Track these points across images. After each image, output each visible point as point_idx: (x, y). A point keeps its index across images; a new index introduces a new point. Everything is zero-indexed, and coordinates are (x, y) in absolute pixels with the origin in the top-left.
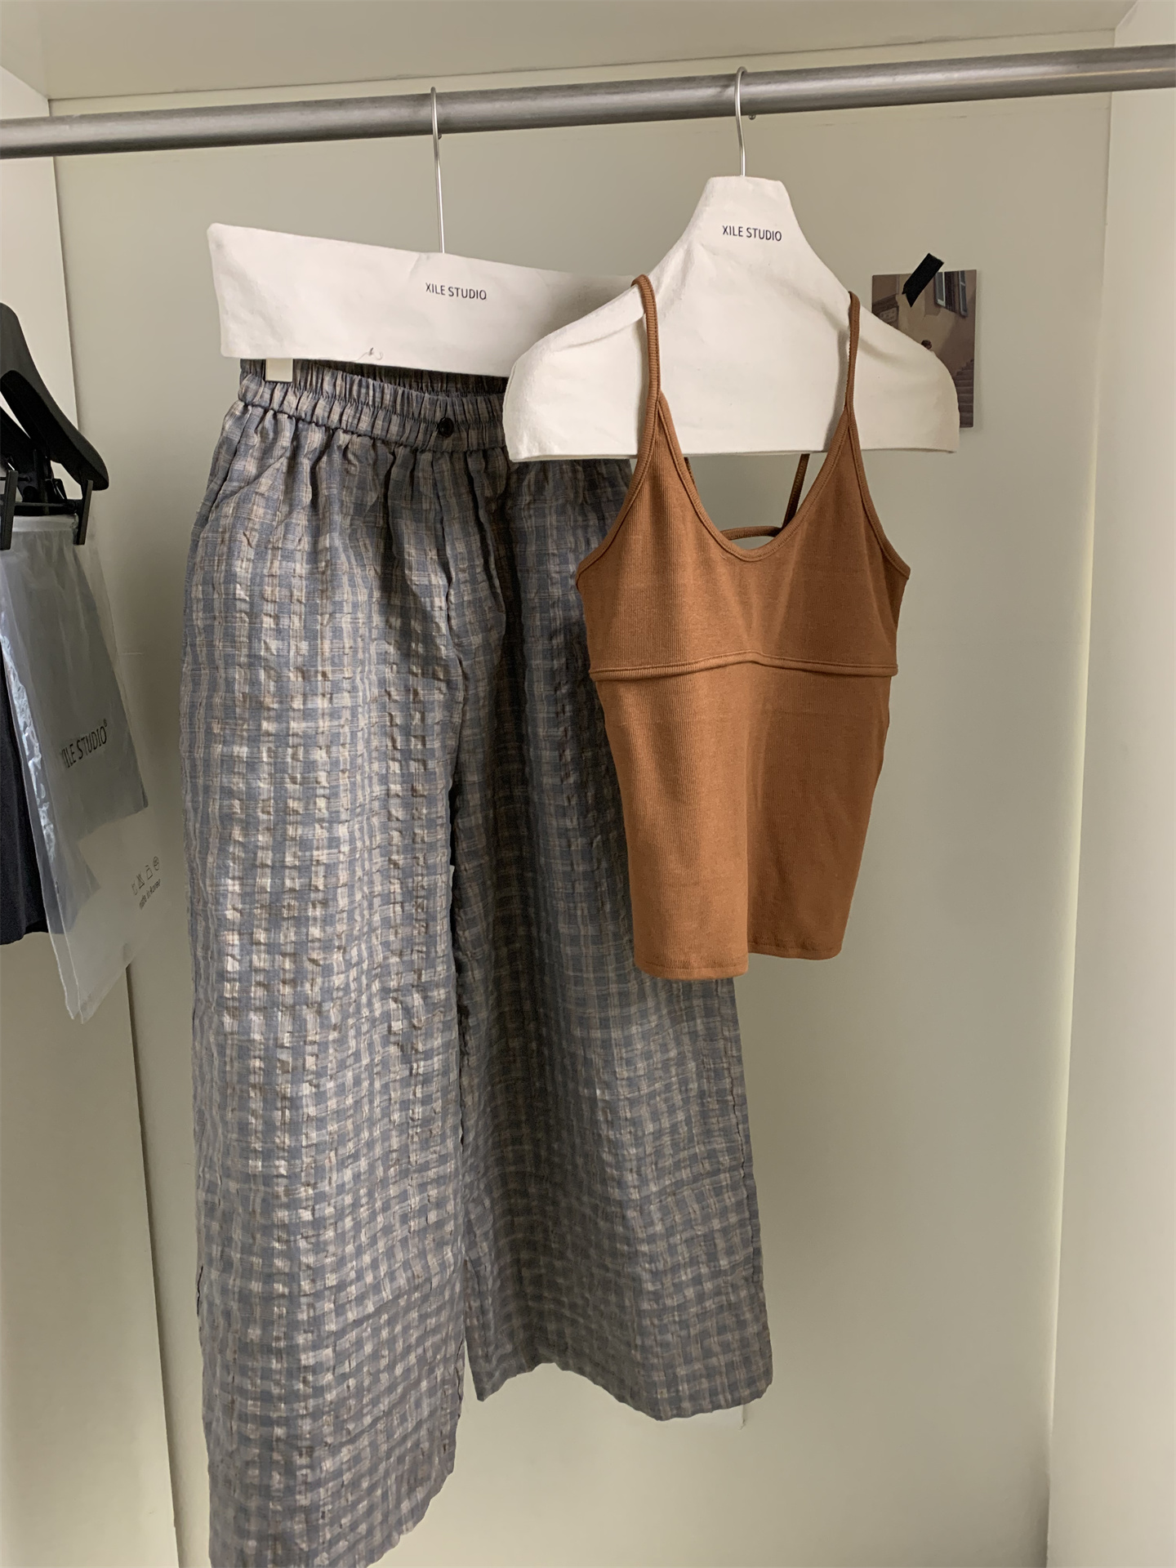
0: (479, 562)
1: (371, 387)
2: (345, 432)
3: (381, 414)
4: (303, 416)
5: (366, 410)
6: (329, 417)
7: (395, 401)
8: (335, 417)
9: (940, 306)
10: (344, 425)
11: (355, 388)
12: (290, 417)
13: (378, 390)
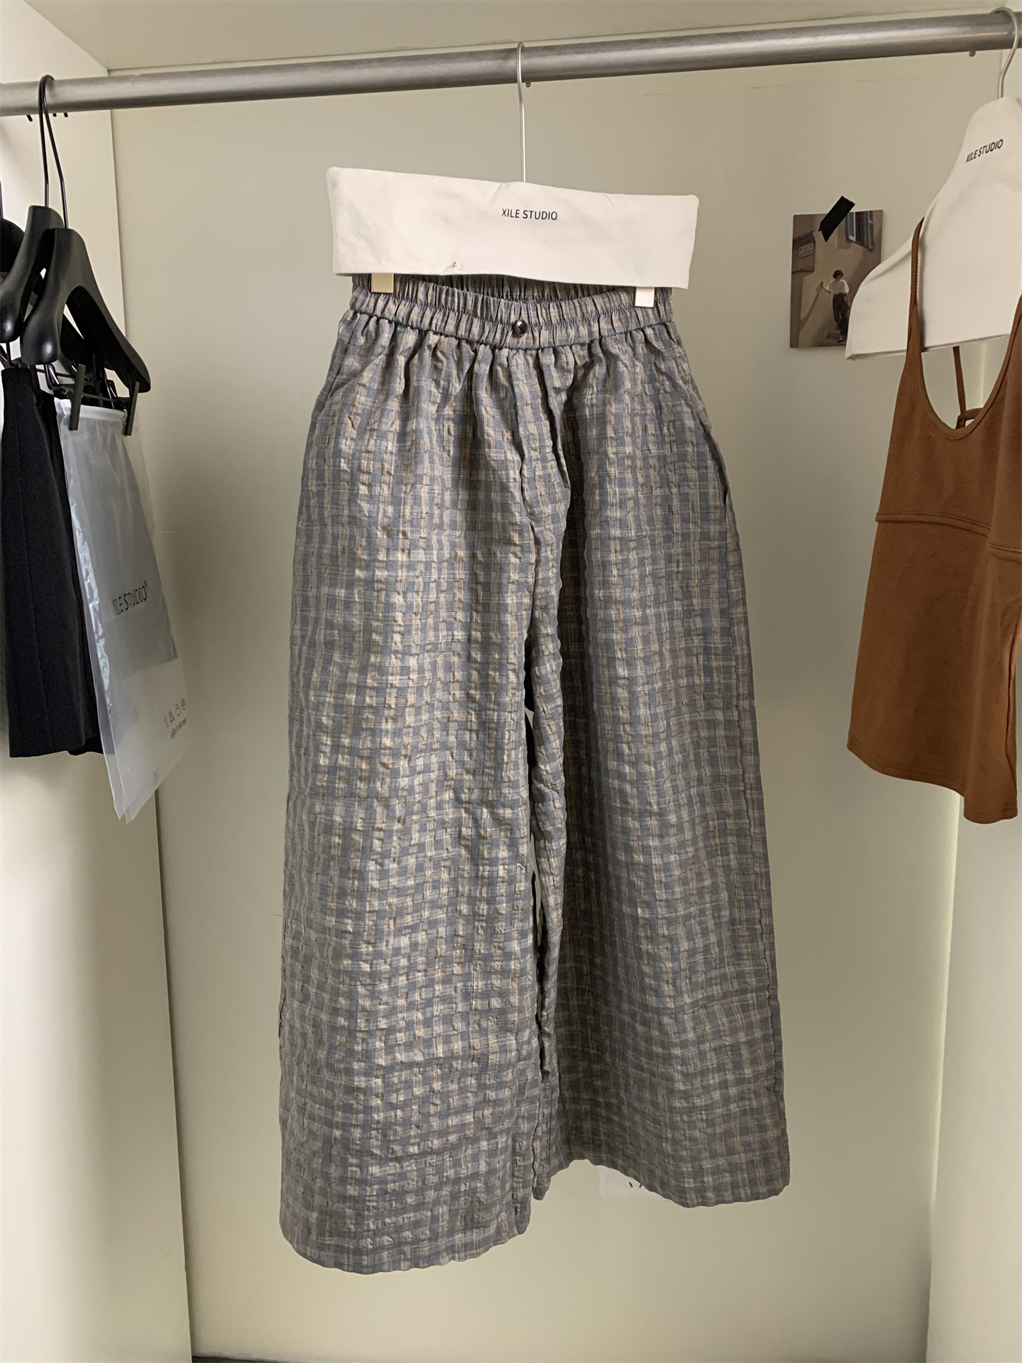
0: (549, 443)
1: (456, 295)
2: (435, 333)
3: (465, 318)
4: (401, 320)
5: (452, 314)
6: (421, 322)
7: (475, 306)
8: (427, 321)
9: (851, 241)
10: (433, 328)
11: (443, 296)
12: (390, 322)
13: (462, 298)
